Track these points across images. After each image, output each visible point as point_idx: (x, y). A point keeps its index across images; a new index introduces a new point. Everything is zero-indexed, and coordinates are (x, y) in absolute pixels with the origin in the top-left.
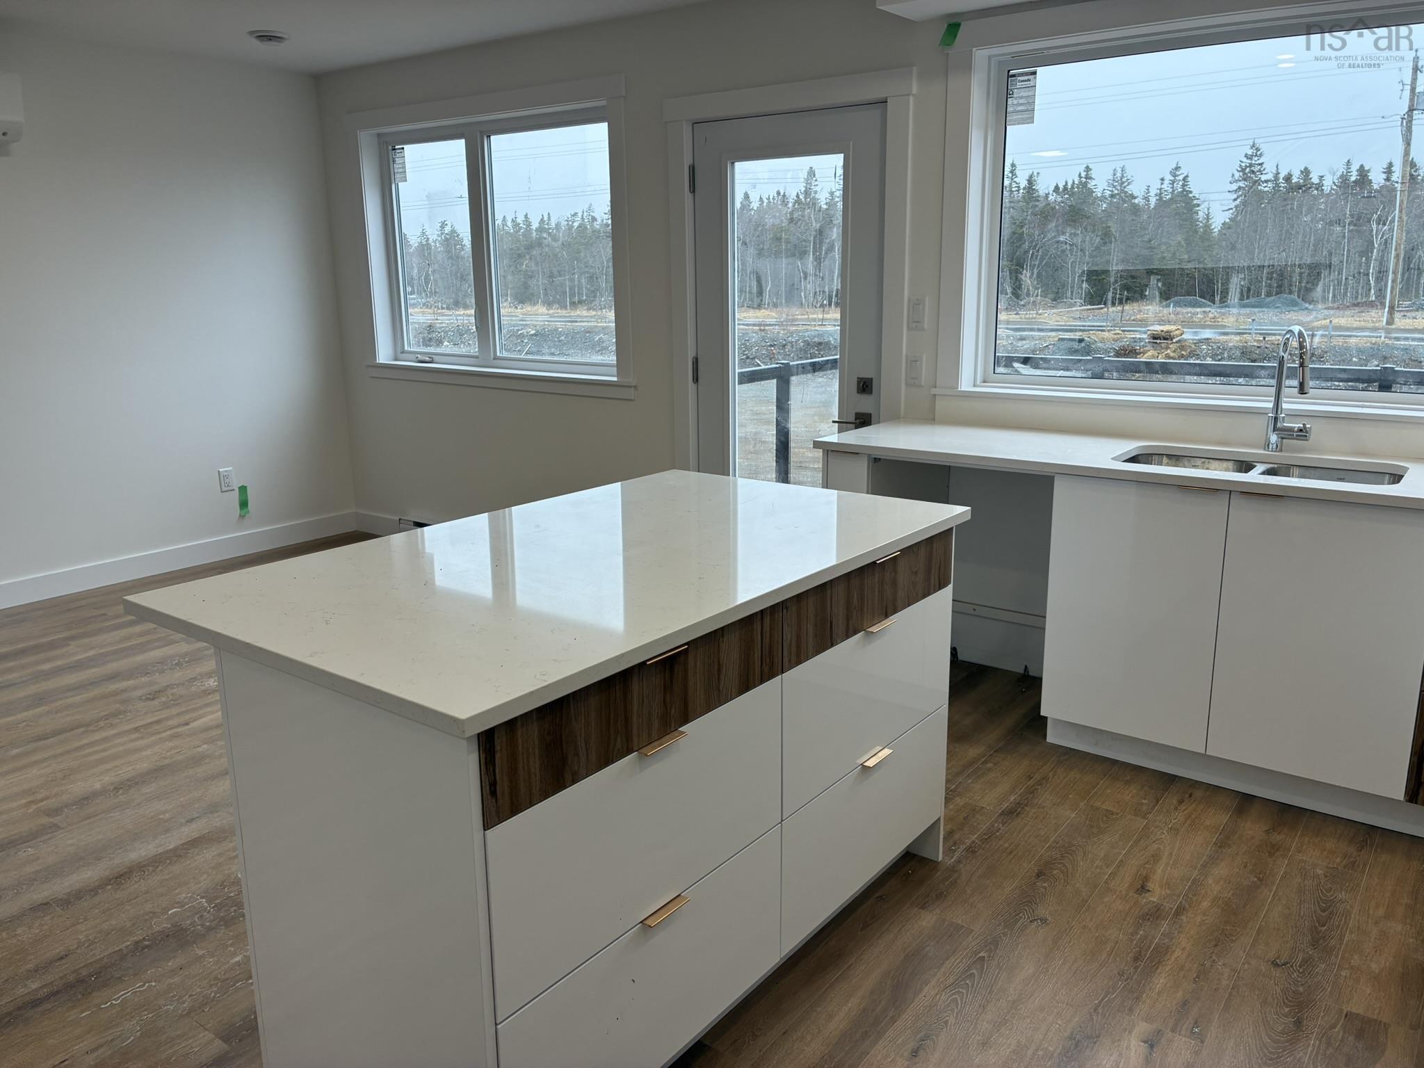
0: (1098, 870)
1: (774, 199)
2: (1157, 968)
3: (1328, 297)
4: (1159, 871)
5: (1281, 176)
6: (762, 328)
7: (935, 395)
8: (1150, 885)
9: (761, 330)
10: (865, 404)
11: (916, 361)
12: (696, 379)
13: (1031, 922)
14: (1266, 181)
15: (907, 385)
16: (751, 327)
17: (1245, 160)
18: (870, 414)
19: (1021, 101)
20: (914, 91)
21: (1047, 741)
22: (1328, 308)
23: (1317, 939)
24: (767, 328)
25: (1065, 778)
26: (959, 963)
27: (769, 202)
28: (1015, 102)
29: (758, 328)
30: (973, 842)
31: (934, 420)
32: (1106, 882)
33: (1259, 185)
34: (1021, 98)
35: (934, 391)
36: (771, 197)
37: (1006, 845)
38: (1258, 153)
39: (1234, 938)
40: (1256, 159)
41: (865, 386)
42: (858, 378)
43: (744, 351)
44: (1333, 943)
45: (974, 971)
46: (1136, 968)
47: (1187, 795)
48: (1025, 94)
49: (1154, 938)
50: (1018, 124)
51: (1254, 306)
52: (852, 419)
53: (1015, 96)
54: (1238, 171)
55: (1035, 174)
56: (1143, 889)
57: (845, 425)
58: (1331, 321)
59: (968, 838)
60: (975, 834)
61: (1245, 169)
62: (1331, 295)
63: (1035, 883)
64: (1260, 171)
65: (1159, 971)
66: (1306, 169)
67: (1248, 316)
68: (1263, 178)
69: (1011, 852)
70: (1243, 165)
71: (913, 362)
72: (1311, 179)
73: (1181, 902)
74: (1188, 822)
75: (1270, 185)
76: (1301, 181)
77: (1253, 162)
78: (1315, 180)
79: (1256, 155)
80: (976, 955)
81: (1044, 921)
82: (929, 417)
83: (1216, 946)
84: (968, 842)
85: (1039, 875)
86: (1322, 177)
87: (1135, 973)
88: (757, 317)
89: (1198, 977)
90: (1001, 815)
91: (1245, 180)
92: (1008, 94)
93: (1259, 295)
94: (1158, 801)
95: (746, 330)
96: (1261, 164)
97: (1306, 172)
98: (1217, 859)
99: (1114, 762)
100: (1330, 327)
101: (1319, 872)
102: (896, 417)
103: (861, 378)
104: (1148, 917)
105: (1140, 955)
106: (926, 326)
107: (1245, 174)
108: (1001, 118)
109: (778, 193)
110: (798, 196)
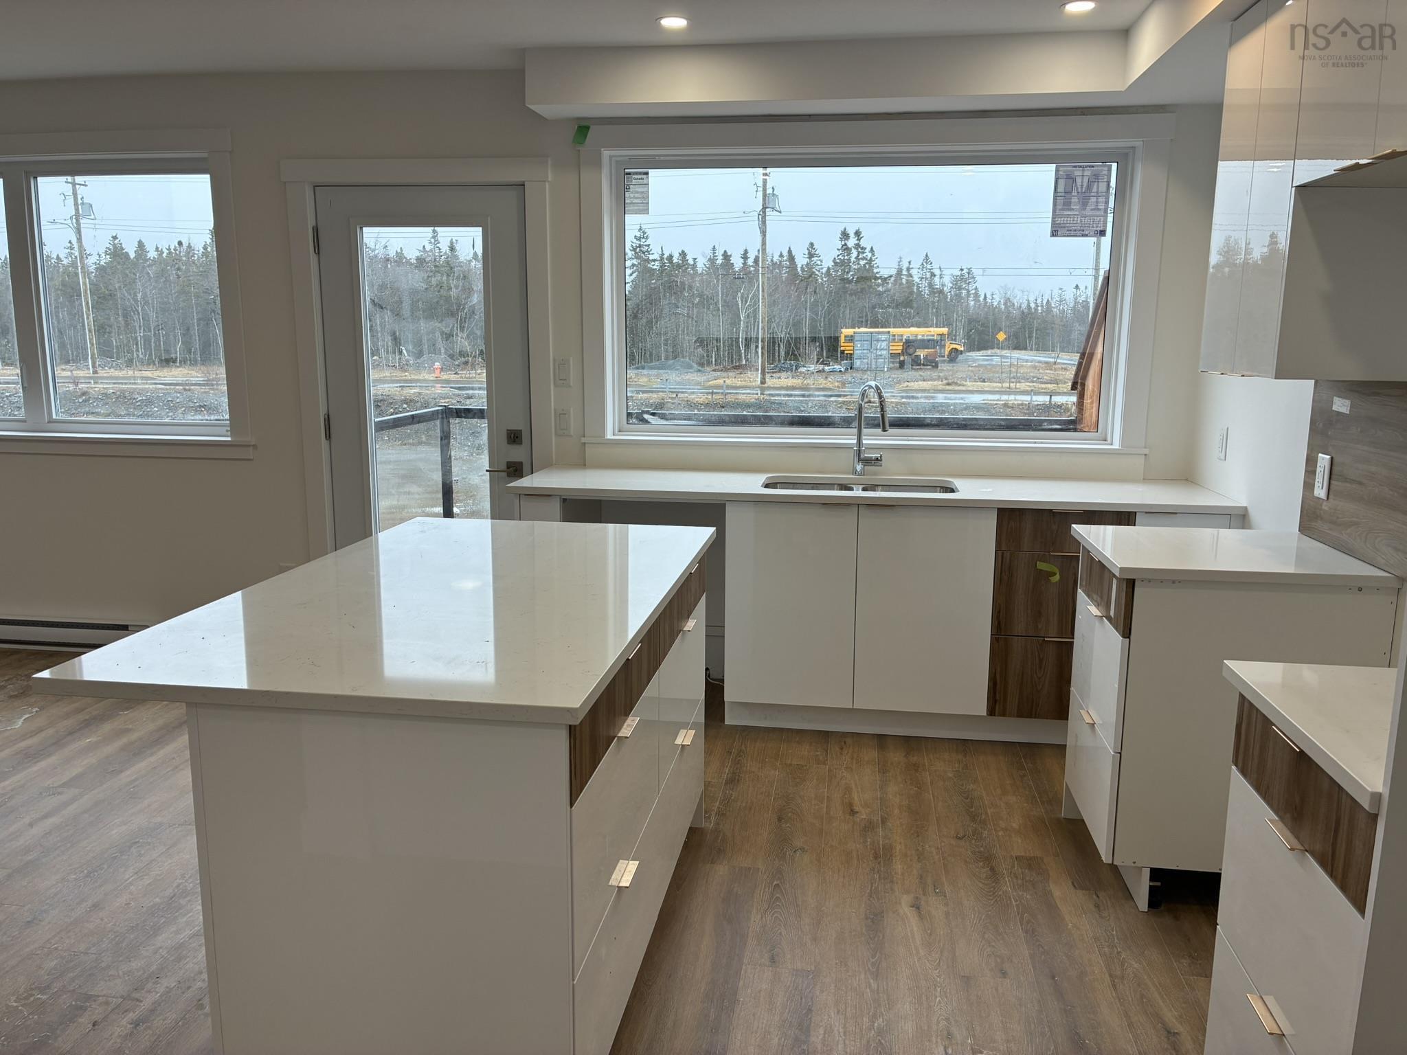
0: (817, 807)
1: (175, 250)
2: (892, 860)
3: (712, 361)
4: (856, 798)
5: (665, 256)
6: (187, 387)
7: (585, 443)
8: (856, 809)
9: (185, 389)
10: (517, 454)
11: (565, 414)
12: (328, 436)
13: (795, 852)
14: (654, 260)
15: (556, 434)
16: (172, 387)
17: (635, 241)
18: (522, 462)
19: (636, 195)
20: (550, 179)
21: (726, 723)
22: (714, 370)
23: (973, 818)
24: (192, 387)
25: (754, 747)
26: (763, 892)
27: (170, 253)
28: (632, 195)
29: (181, 387)
30: (719, 808)
31: (585, 465)
32: (827, 813)
33: (649, 263)
34: (637, 192)
35: (583, 440)
36: (172, 248)
37: (744, 805)
38: (645, 236)
39: (926, 829)
40: (644, 240)
41: (514, 437)
42: (508, 430)
43: (168, 412)
44: (983, 817)
45: (778, 895)
46: (879, 863)
47: (843, 743)
48: (640, 190)
49: (879, 842)
50: (636, 214)
51: (659, 368)
52: (504, 467)
53: (631, 190)
54: (631, 250)
55: (454, 241)
56: (853, 812)
57: (496, 473)
58: (724, 381)
59: (713, 806)
60: (717, 801)
61: (636, 249)
62: (714, 360)
63: (780, 826)
64: (647, 251)
65: (894, 861)
66: (683, 252)
67: (657, 376)
68: (651, 257)
69: (750, 809)
70: (634, 245)
71: (561, 415)
72: (687, 260)
73: (881, 815)
74: (855, 761)
75: (657, 263)
76: (680, 262)
77: (642, 243)
78: (691, 262)
79: (643, 238)
80: (772, 884)
81: (803, 849)
82: (582, 463)
83: (918, 836)
84: (715, 809)
85: (780, 819)
86: (695, 259)
87: (880, 866)
88: (173, 376)
89: (919, 858)
90: (726, 783)
91: (637, 258)
92: (626, 189)
93: (659, 358)
94: (827, 751)
95: (167, 389)
96: (648, 245)
97: (683, 254)
98: (886, 781)
99: (782, 730)
100: (725, 387)
101: (950, 775)
102: (548, 465)
103: (510, 430)
104: (867, 829)
105: (876, 854)
106: (571, 384)
107: (636, 253)
108: (622, 208)
109: (180, 243)
110: (205, 248)
